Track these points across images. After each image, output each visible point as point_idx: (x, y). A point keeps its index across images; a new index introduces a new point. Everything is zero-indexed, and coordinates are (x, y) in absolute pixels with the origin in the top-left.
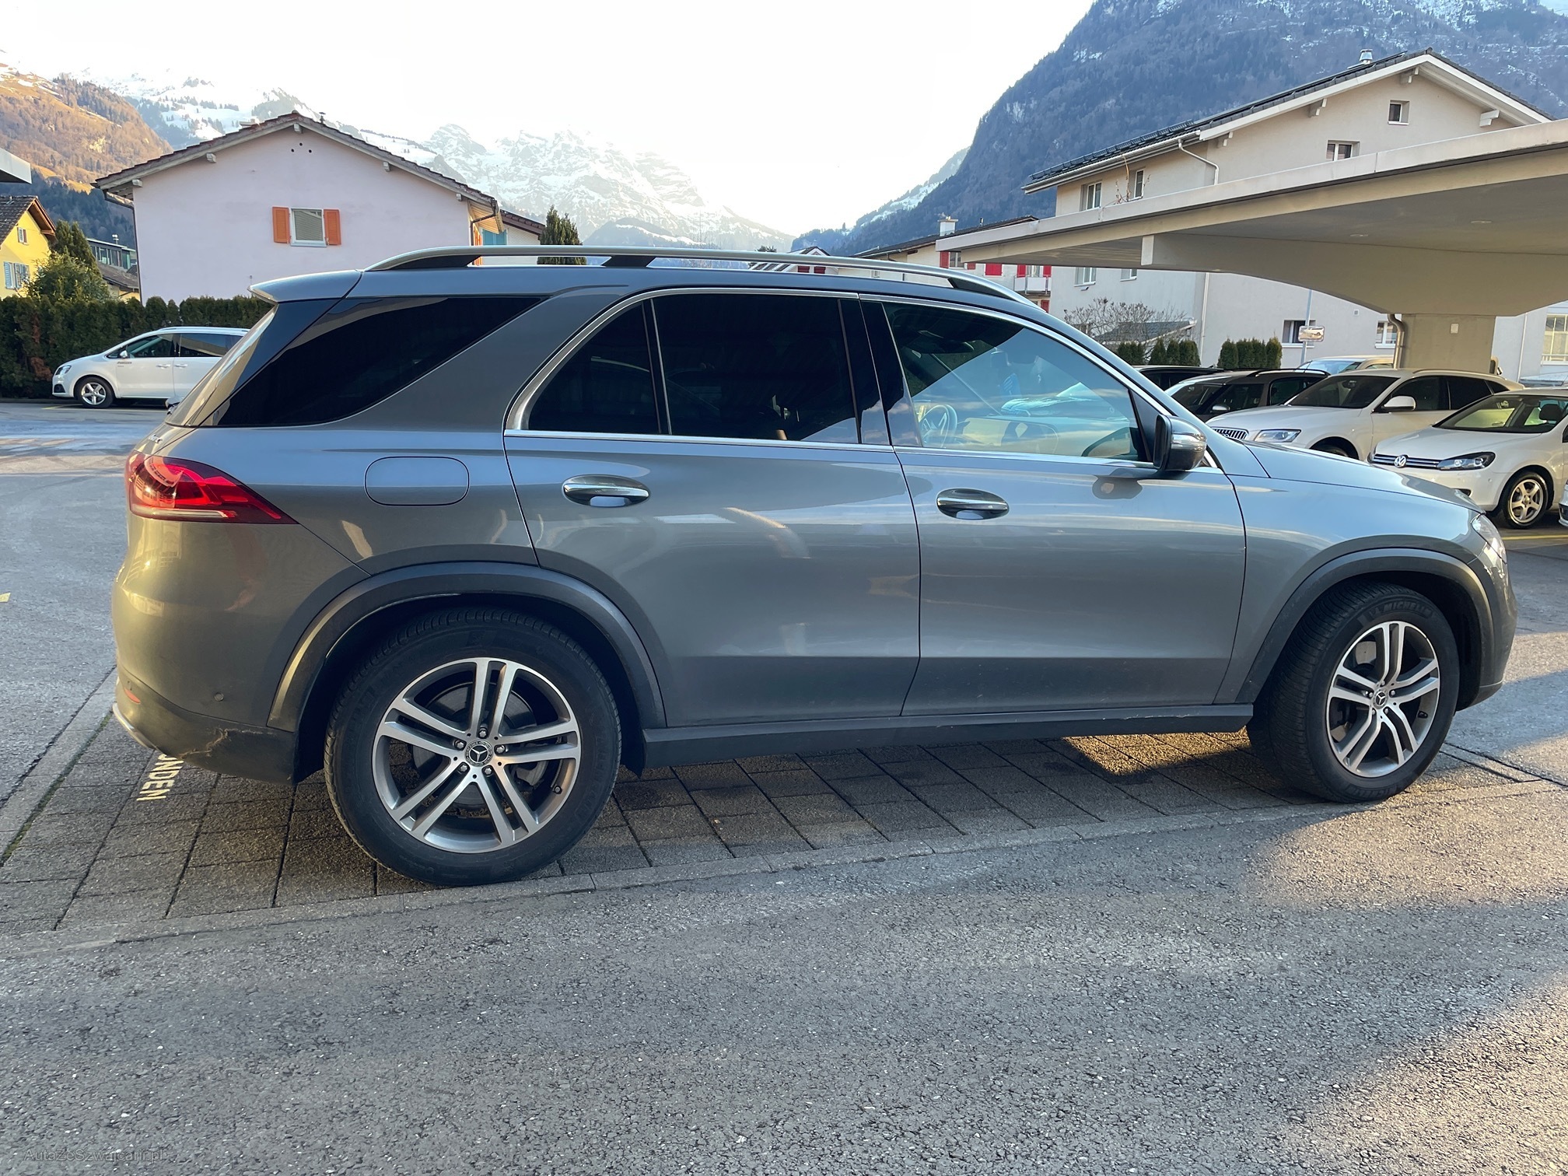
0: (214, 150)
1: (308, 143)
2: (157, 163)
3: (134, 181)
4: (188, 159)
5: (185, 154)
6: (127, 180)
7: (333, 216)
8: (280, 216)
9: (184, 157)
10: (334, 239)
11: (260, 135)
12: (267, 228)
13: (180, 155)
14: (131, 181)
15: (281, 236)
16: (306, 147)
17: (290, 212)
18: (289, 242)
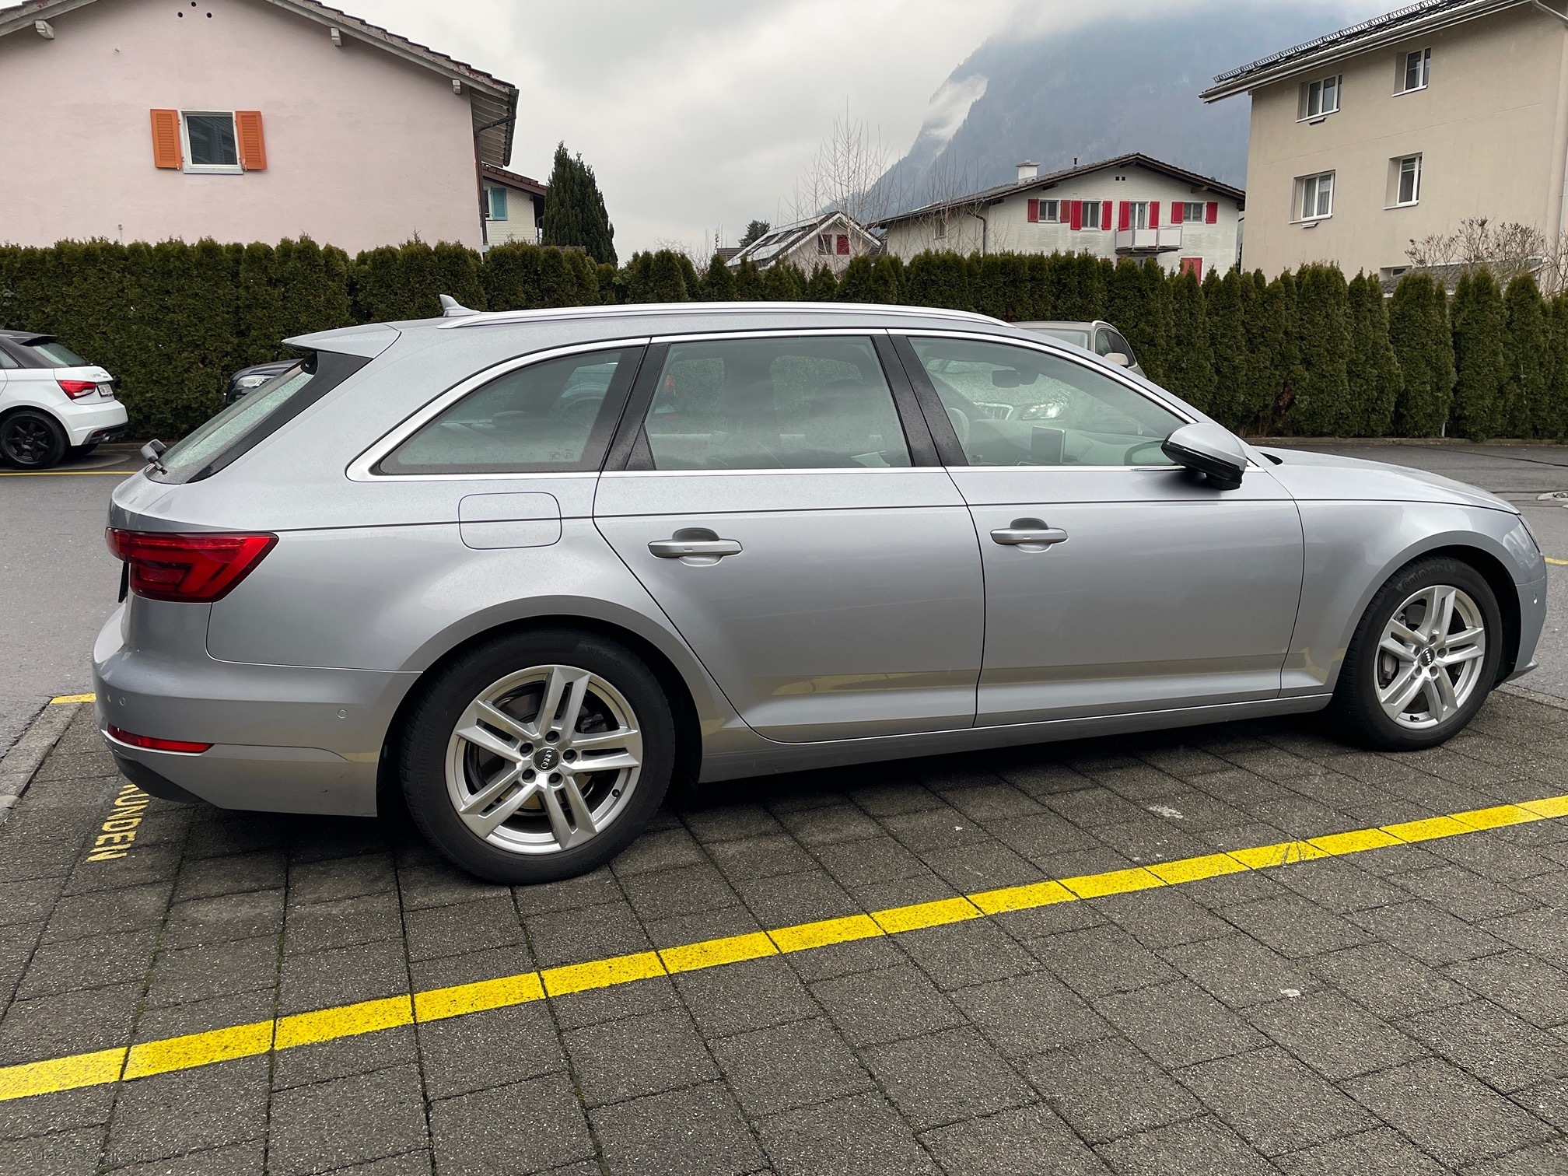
1: (205, 2)
7: (252, 120)
8: (162, 120)
10: (256, 165)
12: (141, 146)
15: (166, 160)
16: (202, 8)
17: (179, 116)
18: (181, 169)
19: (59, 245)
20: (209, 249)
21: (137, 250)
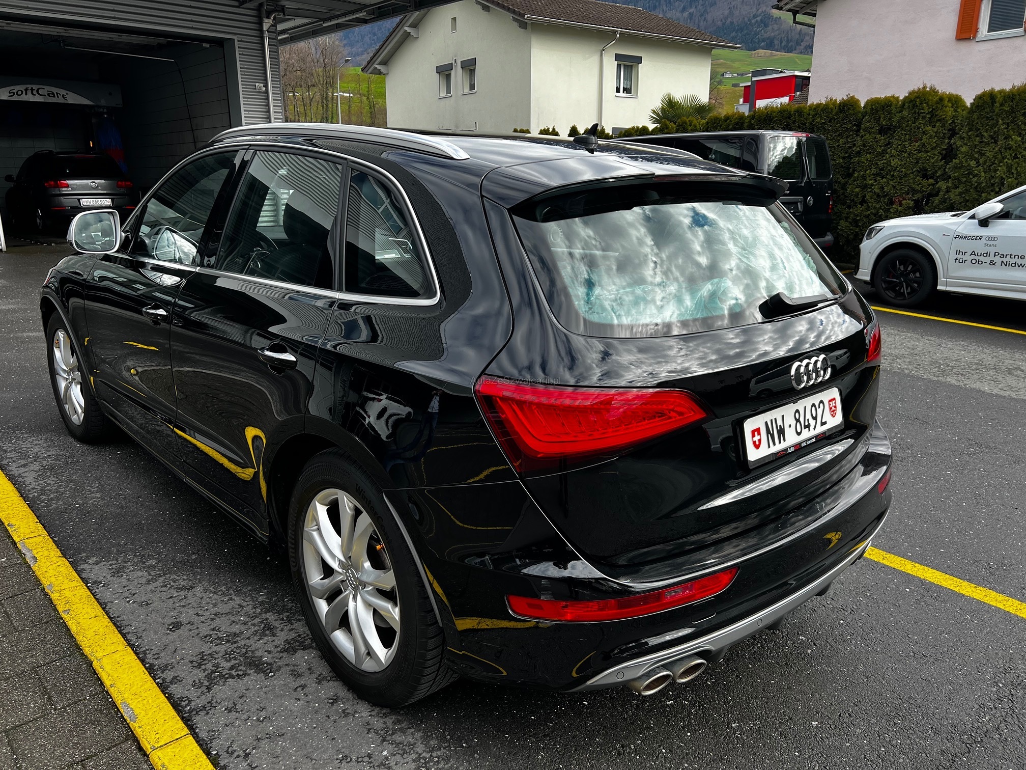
8: (969, 4)
12: (950, 24)
15: (964, 32)
18: (975, 37)
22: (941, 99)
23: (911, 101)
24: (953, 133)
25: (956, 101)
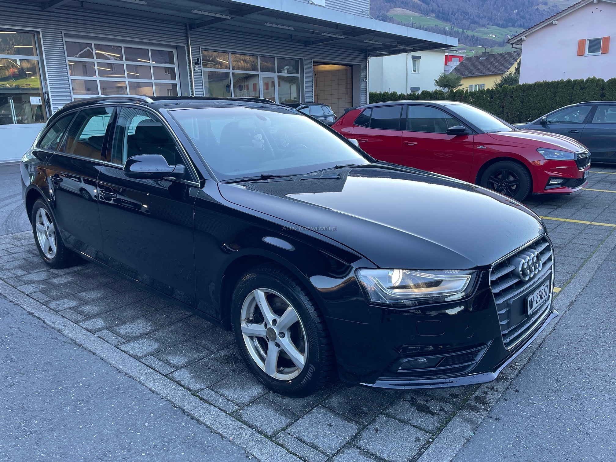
0: (556, 19)
1: (600, 7)
2: (532, 29)
3: (522, 38)
4: (545, 25)
5: (544, 23)
6: (520, 38)
7: (607, 39)
8: (581, 43)
9: (544, 24)
10: (605, 51)
11: (577, 8)
12: (574, 50)
13: (542, 24)
14: (521, 39)
15: (581, 52)
16: (599, 9)
17: (587, 40)
18: (584, 55)
19: (536, 83)
20: (569, 82)
21: (552, 83)
22: (599, 80)
23: (591, 80)
24: (603, 89)
25: (603, 81)
